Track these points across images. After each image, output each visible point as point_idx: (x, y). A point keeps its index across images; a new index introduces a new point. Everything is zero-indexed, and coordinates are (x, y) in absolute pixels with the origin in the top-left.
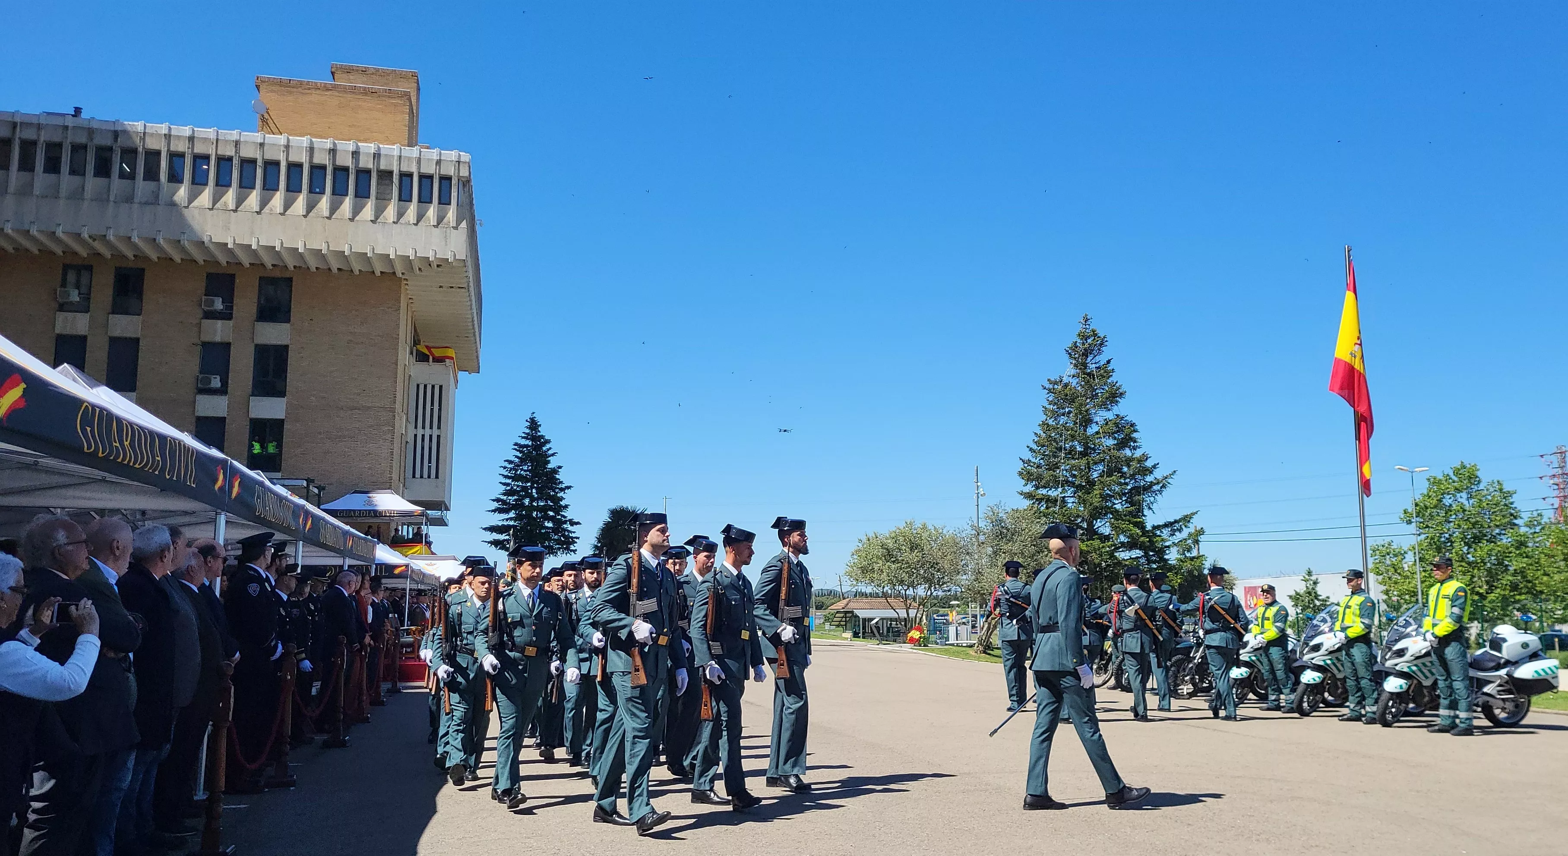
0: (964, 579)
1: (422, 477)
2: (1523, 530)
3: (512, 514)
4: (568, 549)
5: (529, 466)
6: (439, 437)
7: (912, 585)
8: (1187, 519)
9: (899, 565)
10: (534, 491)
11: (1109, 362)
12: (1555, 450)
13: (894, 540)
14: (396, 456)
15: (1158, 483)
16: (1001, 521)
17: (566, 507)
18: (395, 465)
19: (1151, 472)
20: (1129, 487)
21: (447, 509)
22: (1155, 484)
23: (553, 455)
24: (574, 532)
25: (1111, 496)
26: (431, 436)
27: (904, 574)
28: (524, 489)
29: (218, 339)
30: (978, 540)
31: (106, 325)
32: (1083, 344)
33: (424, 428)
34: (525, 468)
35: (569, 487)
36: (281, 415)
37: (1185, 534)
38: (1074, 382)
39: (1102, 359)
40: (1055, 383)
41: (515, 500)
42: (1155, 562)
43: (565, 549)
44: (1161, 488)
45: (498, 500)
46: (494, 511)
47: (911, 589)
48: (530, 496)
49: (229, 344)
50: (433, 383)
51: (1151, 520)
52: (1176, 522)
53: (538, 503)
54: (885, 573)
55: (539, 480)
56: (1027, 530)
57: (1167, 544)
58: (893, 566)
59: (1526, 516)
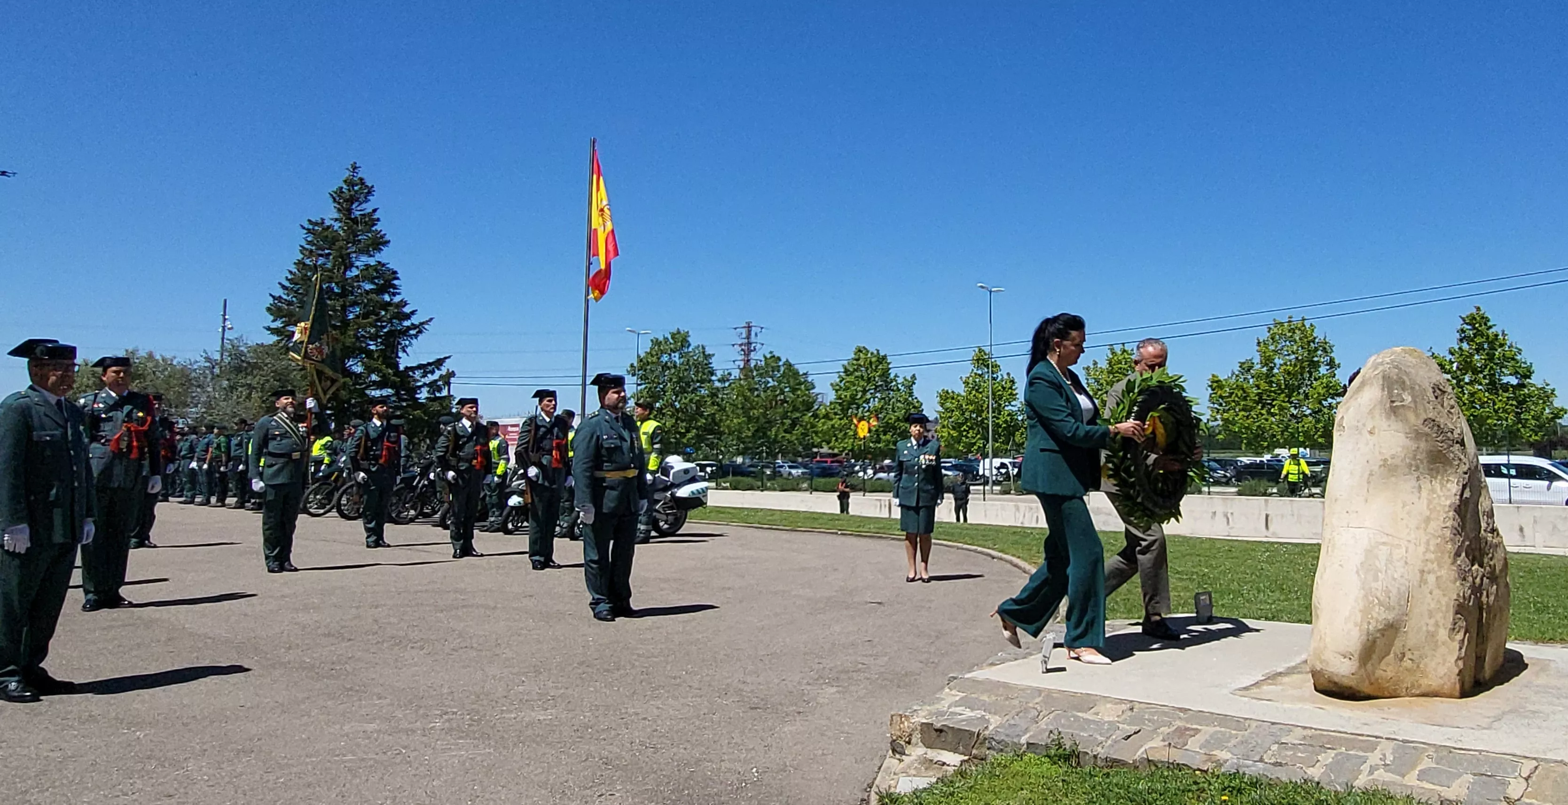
0: (193, 411)
2: (717, 384)
8: (439, 363)
11: (375, 211)
12: (745, 325)
15: (415, 329)
16: (242, 354)
19: (409, 318)
20: (385, 330)
22: (411, 329)
25: (367, 338)
30: (212, 373)
32: (349, 190)
37: (436, 376)
38: (337, 225)
39: (368, 207)
40: (316, 224)
42: (405, 400)
44: (417, 332)
51: (405, 361)
52: (429, 364)
56: (270, 366)
57: (419, 384)
59: (719, 374)
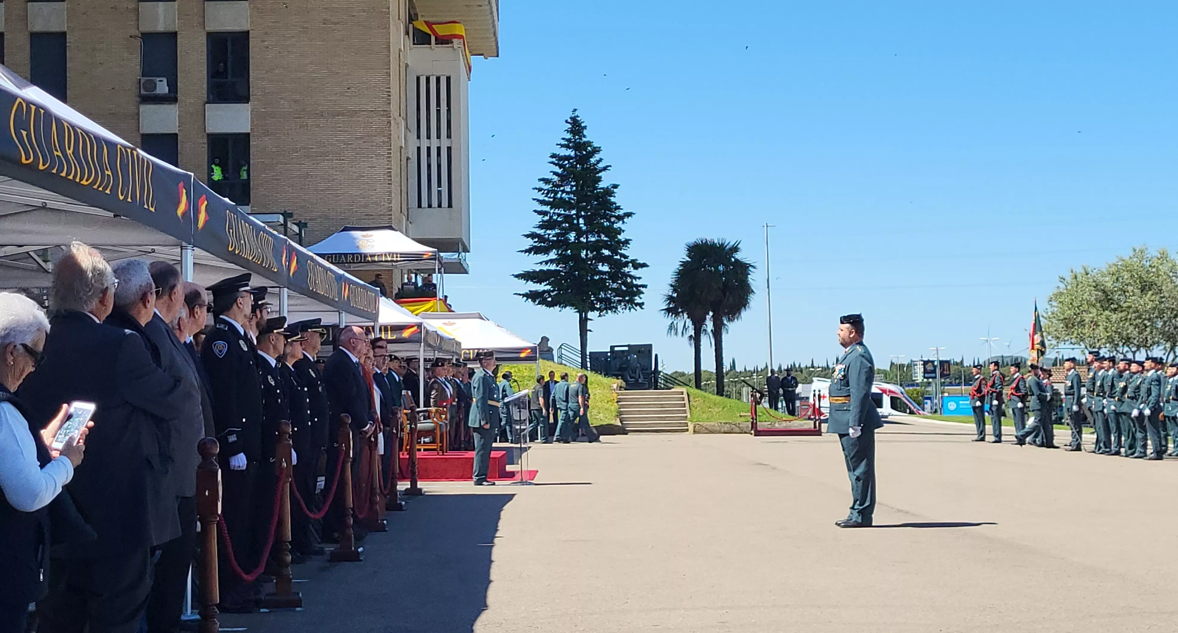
1: (430, 206)
3: (553, 255)
4: (631, 302)
5: (573, 186)
6: (449, 149)
7: (1144, 345)
9: (1123, 314)
10: (581, 221)
13: (1115, 277)
14: (395, 179)
17: (627, 242)
18: (395, 188)
21: (466, 250)
23: (605, 169)
24: (639, 278)
26: (439, 149)
27: (1131, 328)
28: (568, 218)
29: (161, 28)
31: (25, 19)
33: (429, 137)
34: (568, 189)
35: (629, 215)
36: (244, 128)
41: (557, 235)
43: (628, 302)
45: (532, 236)
46: (529, 251)
47: (1143, 350)
48: (576, 228)
49: (175, 34)
50: (438, 75)
53: (587, 238)
54: (1101, 328)
55: (587, 206)
58: (1114, 316)
